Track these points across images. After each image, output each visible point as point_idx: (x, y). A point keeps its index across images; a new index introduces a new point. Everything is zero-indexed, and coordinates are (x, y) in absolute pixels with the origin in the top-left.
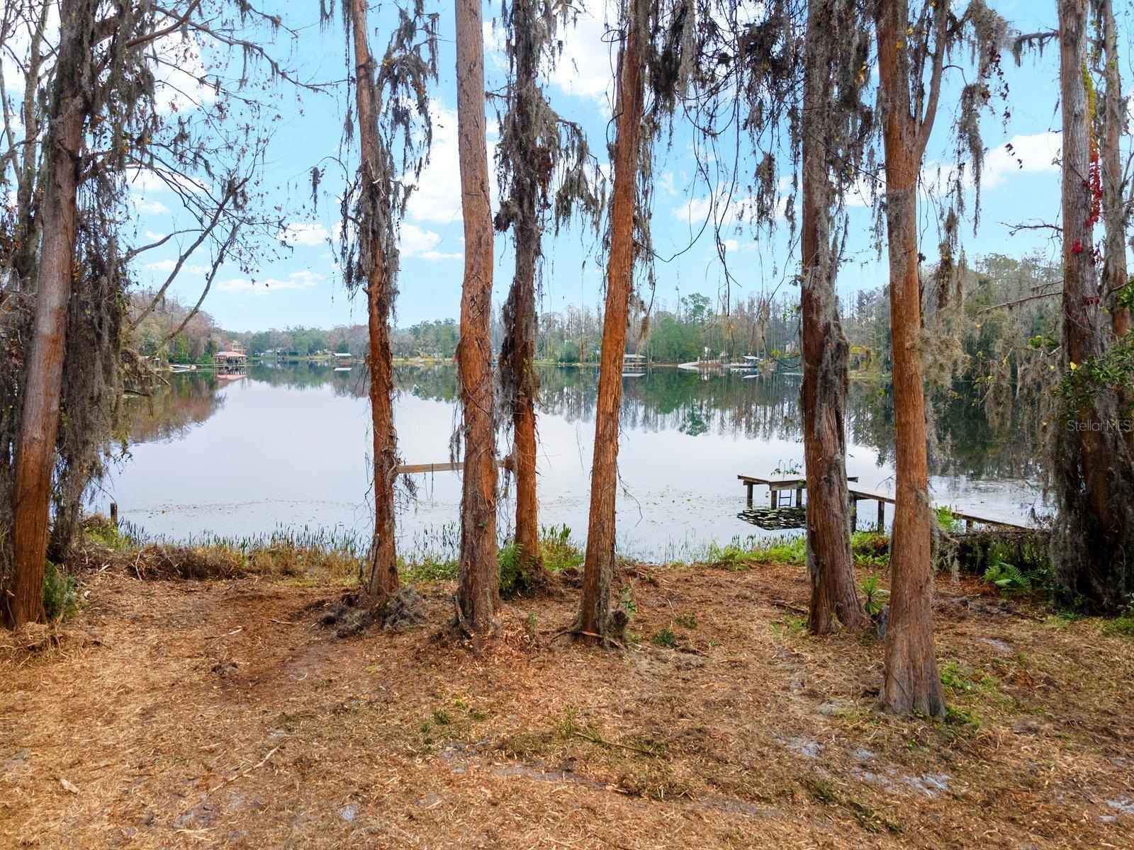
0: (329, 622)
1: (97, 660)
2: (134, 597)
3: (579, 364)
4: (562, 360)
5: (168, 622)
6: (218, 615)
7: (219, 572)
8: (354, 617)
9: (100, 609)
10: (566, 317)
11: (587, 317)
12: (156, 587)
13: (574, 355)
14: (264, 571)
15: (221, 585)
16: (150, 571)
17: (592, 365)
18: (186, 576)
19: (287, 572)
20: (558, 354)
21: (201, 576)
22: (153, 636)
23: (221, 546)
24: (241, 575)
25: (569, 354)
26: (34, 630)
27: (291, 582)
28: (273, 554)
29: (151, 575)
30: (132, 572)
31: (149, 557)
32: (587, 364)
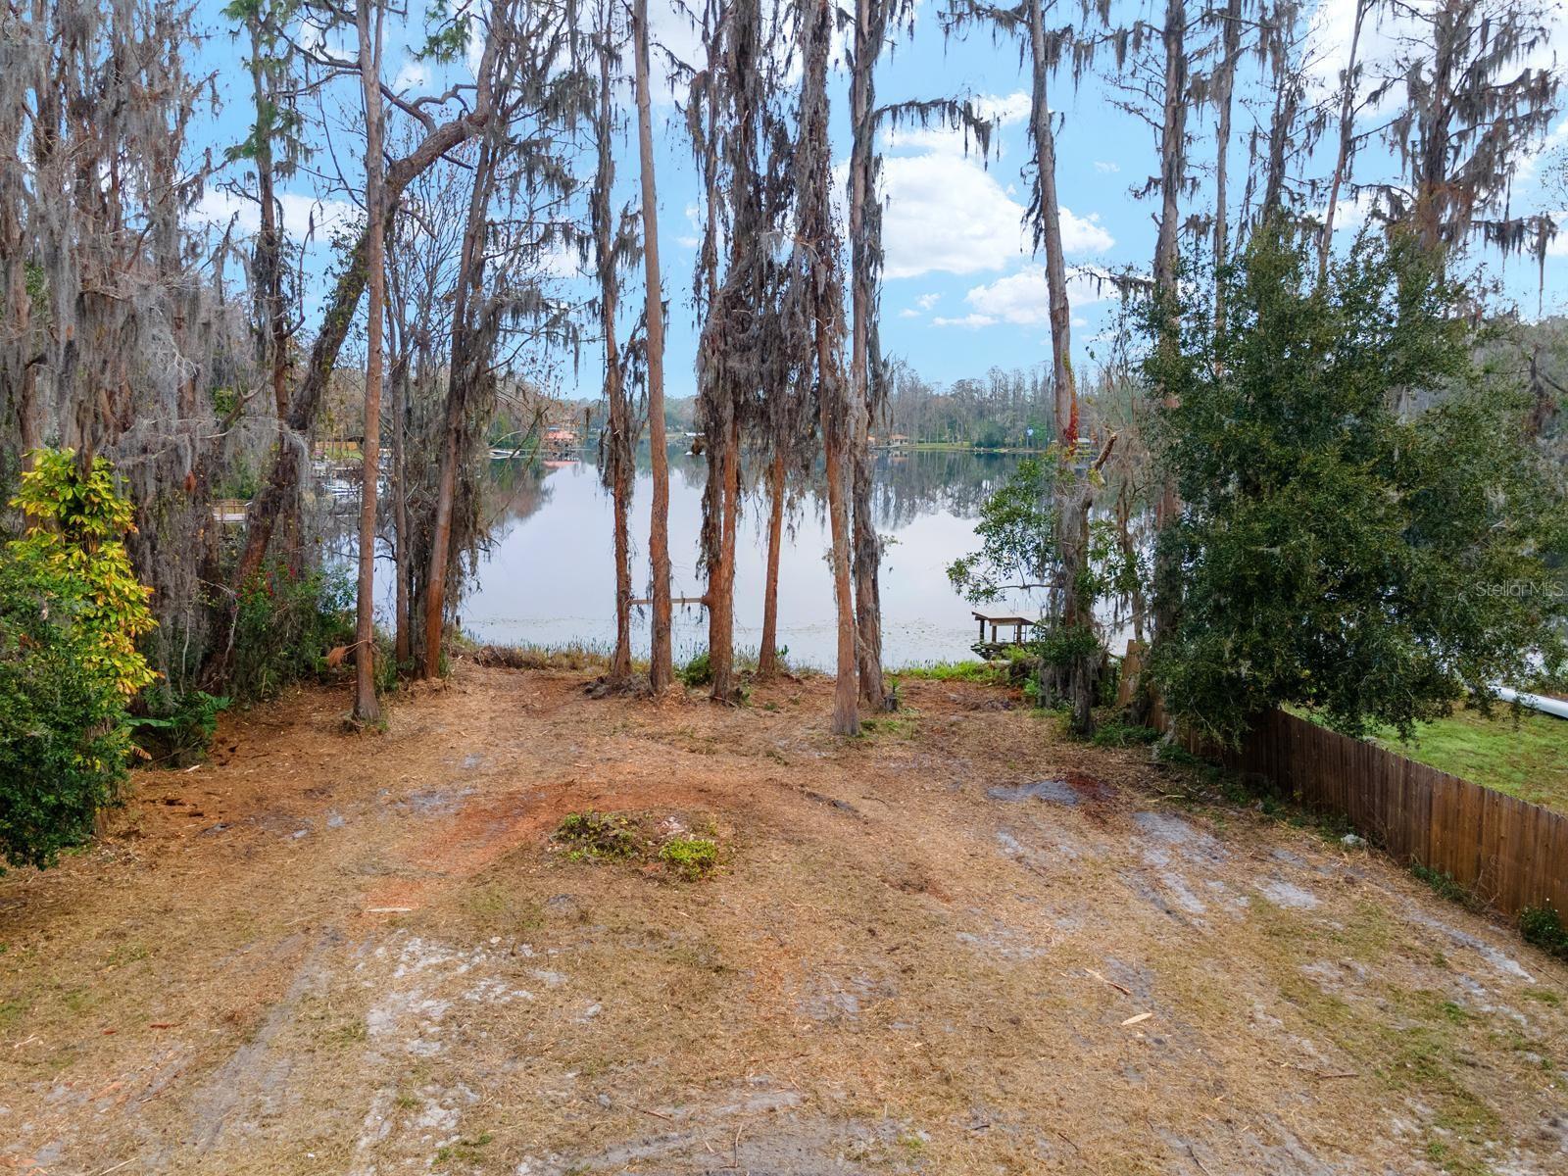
0: (589, 691)
1: (466, 699)
2: (480, 674)
3: (1003, 450)
4: (979, 445)
5: (500, 687)
6: (528, 686)
7: (529, 665)
8: (602, 689)
9: (463, 679)
10: (988, 386)
11: (1019, 388)
12: (492, 670)
13: (997, 437)
14: (558, 666)
15: (531, 672)
16: (487, 662)
17: (1021, 451)
18: (509, 666)
19: (574, 667)
20: (975, 437)
21: (518, 667)
22: (492, 693)
23: (533, 649)
24: (543, 668)
25: (989, 436)
26: (436, 682)
27: (576, 673)
28: (567, 656)
29: (487, 664)
30: (476, 661)
31: (486, 652)
32: (1014, 450)
